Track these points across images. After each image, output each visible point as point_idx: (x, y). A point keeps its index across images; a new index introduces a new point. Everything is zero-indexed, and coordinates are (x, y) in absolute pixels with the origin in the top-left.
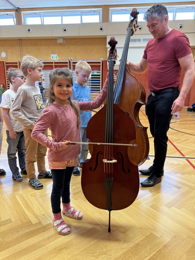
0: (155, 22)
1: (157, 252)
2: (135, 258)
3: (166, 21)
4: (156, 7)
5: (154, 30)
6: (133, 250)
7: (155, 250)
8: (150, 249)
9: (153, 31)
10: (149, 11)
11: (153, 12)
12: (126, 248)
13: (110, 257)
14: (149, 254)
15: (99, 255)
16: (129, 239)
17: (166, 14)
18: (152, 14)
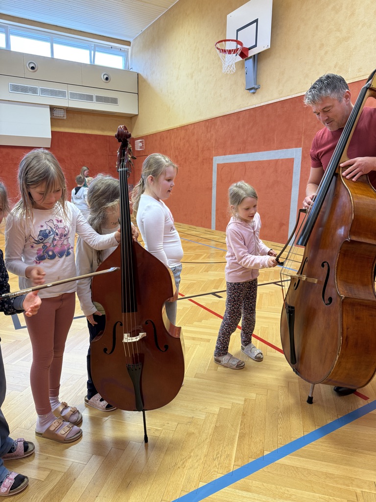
0: (328, 105)
1: (241, 425)
2: (225, 443)
3: (347, 98)
4: (325, 80)
5: (328, 117)
6: (216, 436)
7: (238, 424)
8: (232, 426)
9: (327, 120)
10: (314, 87)
11: (321, 89)
12: (207, 438)
13: (198, 458)
14: (235, 431)
15: (183, 463)
16: (203, 427)
17: (344, 87)
18: (320, 93)
